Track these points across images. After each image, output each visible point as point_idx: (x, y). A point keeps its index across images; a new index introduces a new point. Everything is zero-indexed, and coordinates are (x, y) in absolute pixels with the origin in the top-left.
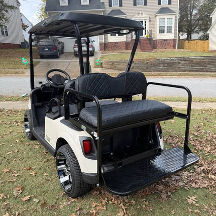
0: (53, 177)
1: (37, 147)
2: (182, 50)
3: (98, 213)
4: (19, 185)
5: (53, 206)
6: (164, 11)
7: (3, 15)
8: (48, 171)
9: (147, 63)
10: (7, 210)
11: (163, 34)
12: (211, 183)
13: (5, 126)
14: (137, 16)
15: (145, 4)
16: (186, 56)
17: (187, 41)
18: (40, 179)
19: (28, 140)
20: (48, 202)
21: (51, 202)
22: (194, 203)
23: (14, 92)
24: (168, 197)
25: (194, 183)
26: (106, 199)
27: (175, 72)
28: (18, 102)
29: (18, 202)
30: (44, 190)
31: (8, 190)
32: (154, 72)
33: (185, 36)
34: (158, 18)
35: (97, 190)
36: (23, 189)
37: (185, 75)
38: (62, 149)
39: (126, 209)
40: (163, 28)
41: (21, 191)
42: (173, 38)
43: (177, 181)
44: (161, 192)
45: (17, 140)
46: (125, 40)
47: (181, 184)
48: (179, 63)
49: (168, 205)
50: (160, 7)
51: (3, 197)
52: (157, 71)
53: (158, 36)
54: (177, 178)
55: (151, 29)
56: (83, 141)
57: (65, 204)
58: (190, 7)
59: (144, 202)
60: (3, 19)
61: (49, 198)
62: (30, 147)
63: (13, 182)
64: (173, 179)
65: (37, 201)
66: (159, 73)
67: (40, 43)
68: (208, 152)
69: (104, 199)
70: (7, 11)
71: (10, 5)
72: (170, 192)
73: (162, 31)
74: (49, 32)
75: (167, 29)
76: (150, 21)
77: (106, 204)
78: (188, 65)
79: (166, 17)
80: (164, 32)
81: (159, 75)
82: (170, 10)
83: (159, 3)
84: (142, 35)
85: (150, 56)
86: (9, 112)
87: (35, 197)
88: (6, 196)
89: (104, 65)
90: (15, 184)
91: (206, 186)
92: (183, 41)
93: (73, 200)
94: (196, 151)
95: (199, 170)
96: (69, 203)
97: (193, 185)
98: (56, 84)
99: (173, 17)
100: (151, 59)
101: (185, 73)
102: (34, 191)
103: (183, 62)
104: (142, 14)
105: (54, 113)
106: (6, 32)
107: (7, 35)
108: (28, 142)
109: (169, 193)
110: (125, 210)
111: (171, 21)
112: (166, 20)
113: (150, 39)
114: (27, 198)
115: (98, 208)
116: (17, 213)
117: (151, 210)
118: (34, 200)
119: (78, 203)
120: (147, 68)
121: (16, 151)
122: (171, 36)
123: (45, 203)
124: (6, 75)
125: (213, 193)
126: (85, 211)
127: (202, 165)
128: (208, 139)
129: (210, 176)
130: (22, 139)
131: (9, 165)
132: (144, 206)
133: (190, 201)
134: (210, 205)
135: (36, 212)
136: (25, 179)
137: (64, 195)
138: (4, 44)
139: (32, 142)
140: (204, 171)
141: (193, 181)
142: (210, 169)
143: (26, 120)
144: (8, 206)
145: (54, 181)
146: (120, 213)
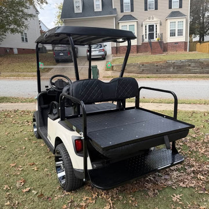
0: (53, 172)
1: (42, 145)
2: (193, 52)
3: (87, 206)
4: (21, 178)
5: (48, 198)
6: (175, 14)
7: (23, 23)
8: (49, 167)
9: (157, 65)
10: (9, 199)
11: (174, 37)
12: (199, 183)
13: (18, 125)
14: (148, 20)
15: (156, 8)
16: (197, 58)
17: (199, 43)
18: (41, 174)
19: (36, 139)
20: (44, 194)
21: (47, 194)
22: (178, 200)
23: (29, 94)
24: (155, 194)
25: (182, 183)
26: (97, 194)
27: (185, 75)
28: (31, 103)
29: (19, 193)
30: (43, 183)
31: (12, 182)
32: (164, 75)
33: (197, 38)
34: (169, 21)
35: (89, 186)
36: (25, 182)
37: (195, 77)
38: (59, 147)
39: (113, 203)
40: (173, 31)
41: (23, 183)
42: (184, 40)
43: (166, 180)
44: (149, 189)
45: (26, 139)
46: (136, 44)
47: (170, 183)
48: (189, 65)
49: (154, 201)
50: (171, 11)
51: (7, 188)
52: (167, 73)
53: (169, 40)
54: (167, 177)
55: (162, 32)
56: (75, 140)
57: (59, 196)
58: (203, 9)
59: (131, 198)
60: (23, 27)
61: (46, 190)
62: (36, 145)
63: (17, 176)
64: (163, 178)
65: (35, 193)
66: (169, 75)
67: (56, 48)
68: (202, 154)
69: (95, 194)
70: (26, 19)
71: (30, 13)
72: (157, 189)
73: (173, 34)
74: (53, 41)
75: (178, 33)
76: (161, 24)
77: (96, 198)
78: (198, 67)
79: (177, 20)
80: (175, 35)
81: (169, 77)
82: (181, 13)
83: (170, 7)
84: (153, 38)
85: (160, 59)
86: (22, 113)
87: (34, 189)
88: (10, 187)
89: (115, 68)
90: (19, 177)
91: (193, 185)
92: (195, 43)
93: (67, 194)
94: (190, 153)
95: (189, 170)
96: (63, 196)
97: (181, 184)
98: (58, 89)
99: (184, 20)
100: (160, 62)
101: (195, 75)
102: (34, 184)
103: (193, 65)
104: (153, 18)
105: (54, 115)
106: (26, 39)
107: (27, 41)
108: (35, 140)
109: (156, 191)
110: (111, 204)
111: (183, 24)
112: (177, 23)
113: (160, 42)
114: (28, 189)
115: (88, 201)
116: (17, 202)
117: (136, 205)
118: (33, 191)
119: (71, 196)
120: (157, 71)
121: (24, 148)
122: (182, 39)
123: (42, 195)
124: (24, 79)
125: (199, 192)
126: (76, 203)
127: (193, 166)
128: (205, 141)
129: (199, 176)
130: (31, 138)
131: (16, 160)
132: (130, 202)
133: (174, 199)
134: (193, 204)
135: (34, 202)
136: (28, 174)
137: (60, 189)
138: (24, 49)
139: (39, 140)
140: (194, 172)
141: (181, 181)
142: (201, 169)
143: (34, 120)
144: (10, 196)
145: (53, 176)
146: (107, 207)
